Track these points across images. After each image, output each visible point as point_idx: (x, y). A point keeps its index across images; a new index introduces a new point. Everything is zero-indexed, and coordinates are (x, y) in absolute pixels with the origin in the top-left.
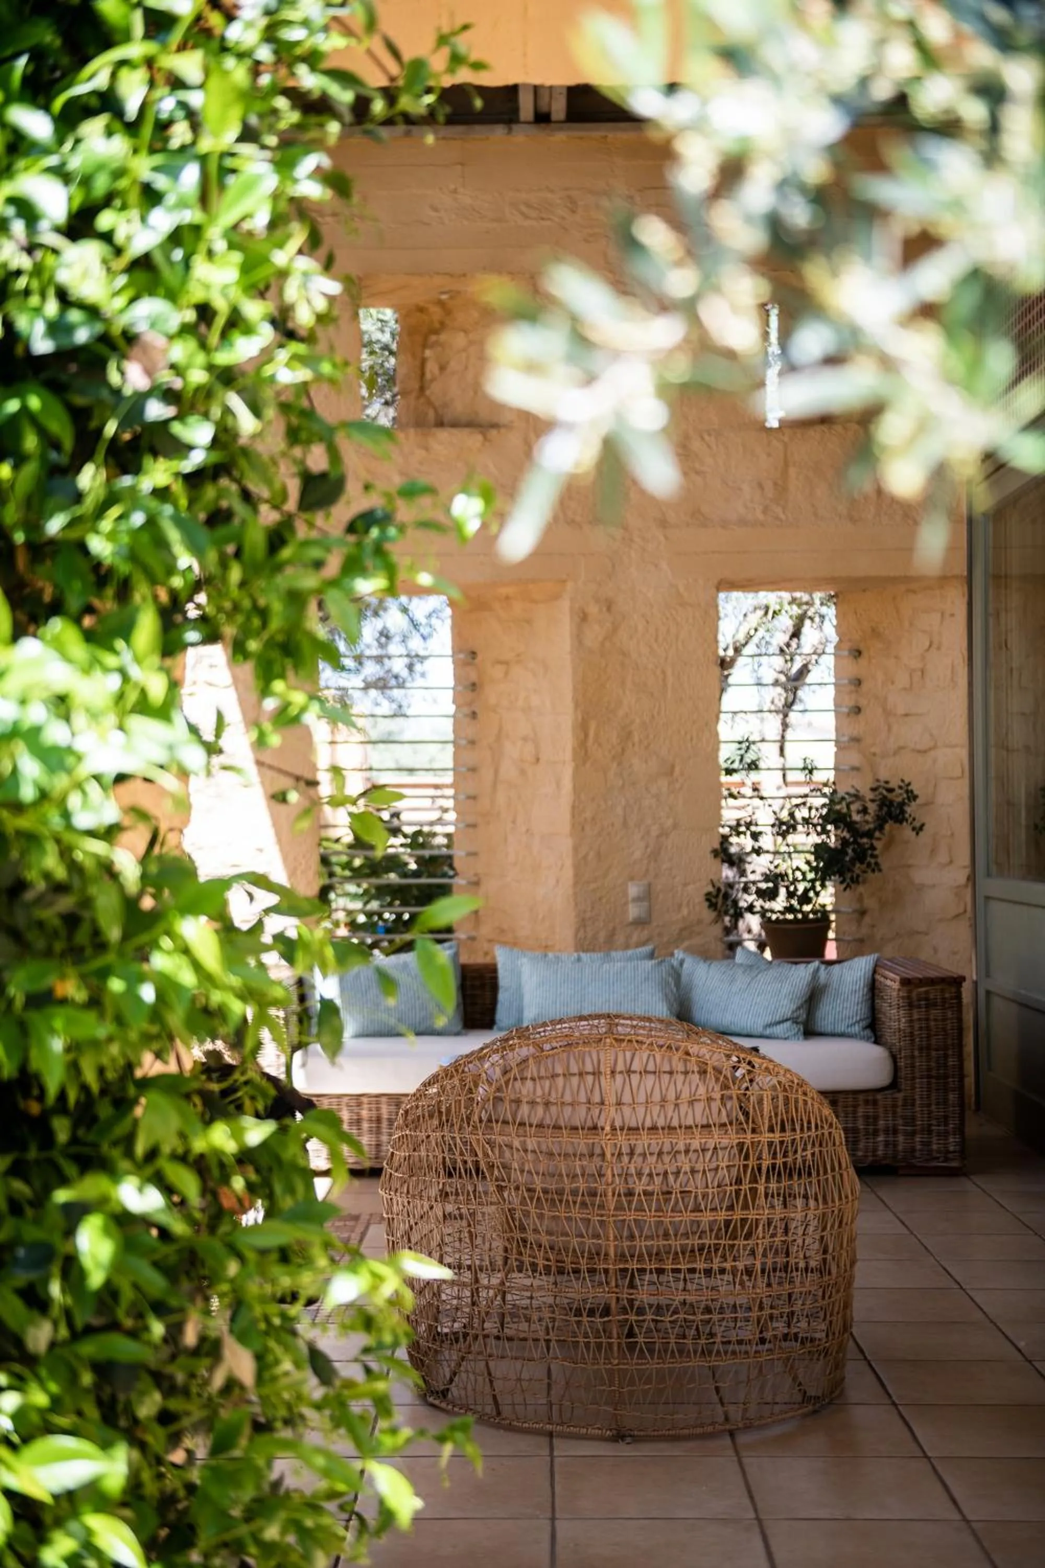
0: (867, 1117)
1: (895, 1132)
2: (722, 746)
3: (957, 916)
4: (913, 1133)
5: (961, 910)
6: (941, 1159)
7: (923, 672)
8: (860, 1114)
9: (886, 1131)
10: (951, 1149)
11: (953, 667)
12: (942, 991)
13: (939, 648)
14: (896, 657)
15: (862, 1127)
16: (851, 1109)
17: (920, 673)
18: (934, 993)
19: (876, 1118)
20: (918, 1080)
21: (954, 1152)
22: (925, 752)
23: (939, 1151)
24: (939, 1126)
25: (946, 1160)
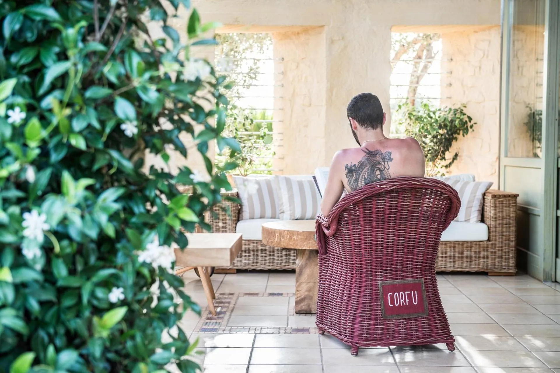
0: (475, 252)
1: (488, 257)
2: (391, 100)
3: (492, 174)
4: (495, 258)
5: (494, 172)
6: (506, 269)
7: (480, 68)
8: (473, 251)
9: (484, 257)
10: (511, 265)
11: (493, 66)
12: (509, 200)
13: (487, 57)
14: (468, 61)
15: (474, 256)
16: (469, 248)
17: (478, 68)
18: (505, 201)
19: (479, 252)
20: (498, 237)
21: (512, 266)
22: (479, 103)
23: (505, 266)
24: (506, 255)
25: (508, 269)
